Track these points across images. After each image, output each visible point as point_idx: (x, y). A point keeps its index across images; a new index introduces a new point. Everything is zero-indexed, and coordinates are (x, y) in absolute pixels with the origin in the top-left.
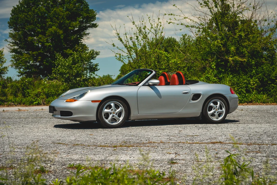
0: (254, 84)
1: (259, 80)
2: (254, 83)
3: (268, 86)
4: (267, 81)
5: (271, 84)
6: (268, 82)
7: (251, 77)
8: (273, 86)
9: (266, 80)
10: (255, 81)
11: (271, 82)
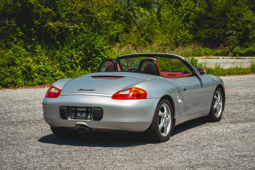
0: (78, 58)
1: (83, 53)
2: (78, 56)
3: (92, 60)
4: (91, 54)
5: (96, 56)
6: (93, 54)
7: (72, 48)
8: (98, 60)
9: (90, 52)
10: (78, 54)
11: (95, 55)
